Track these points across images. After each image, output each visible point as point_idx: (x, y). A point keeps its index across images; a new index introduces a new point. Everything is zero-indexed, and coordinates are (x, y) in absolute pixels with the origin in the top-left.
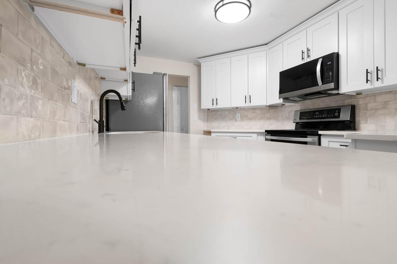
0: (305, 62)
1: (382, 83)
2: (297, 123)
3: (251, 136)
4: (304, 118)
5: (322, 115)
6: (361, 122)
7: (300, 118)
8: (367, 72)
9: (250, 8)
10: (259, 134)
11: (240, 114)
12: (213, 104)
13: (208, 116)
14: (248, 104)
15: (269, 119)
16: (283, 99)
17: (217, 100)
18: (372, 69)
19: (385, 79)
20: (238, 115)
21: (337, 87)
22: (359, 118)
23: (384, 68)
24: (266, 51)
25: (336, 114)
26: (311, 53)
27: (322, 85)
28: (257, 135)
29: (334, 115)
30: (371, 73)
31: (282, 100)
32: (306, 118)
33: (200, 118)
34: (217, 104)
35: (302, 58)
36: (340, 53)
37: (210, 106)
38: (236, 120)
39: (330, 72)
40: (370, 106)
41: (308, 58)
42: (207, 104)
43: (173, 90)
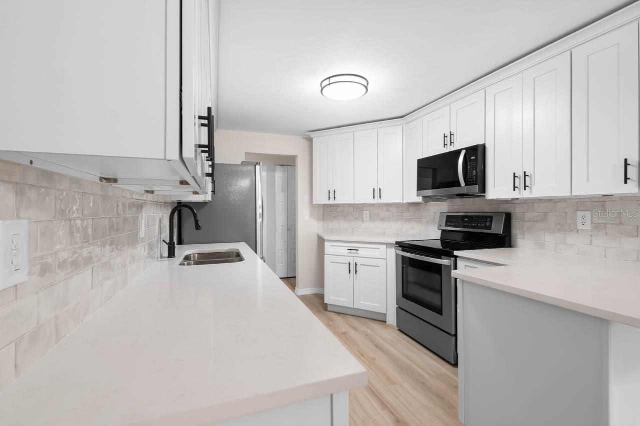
0: (448, 151)
1: (531, 192)
2: (443, 231)
3: (379, 248)
4: (451, 224)
5: (472, 223)
6: (519, 236)
7: (446, 225)
8: (515, 177)
9: (366, 88)
10: (388, 245)
11: (368, 212)
12: (329, 198)
13: (324, 212)
14: (377, 201)
15: (409, 220)
16: (423, 197)
17: (335, 192)
18: (520, 174)
19: (533, 188)
20: (366, 214)
21: (483, 189)
22: (516, 231)
23: (532, 173)
24: (401, 126)
25: (488, 224)
26: (454, 139)
27: (466, 186)
28: (387, 247)
29: (485, 224)
30: (519, 178)
31: (421, 198)
32: (453, 224)
33: (312, 215)
34: (335, 198)
35: (445, 145)
36: (487, 146)
37: (325, 201)
38: (363, 220)
39: (473, 170)
40: (528, 215)
41: (451, 145)
42: (321, 198)
43: (274, 170)
